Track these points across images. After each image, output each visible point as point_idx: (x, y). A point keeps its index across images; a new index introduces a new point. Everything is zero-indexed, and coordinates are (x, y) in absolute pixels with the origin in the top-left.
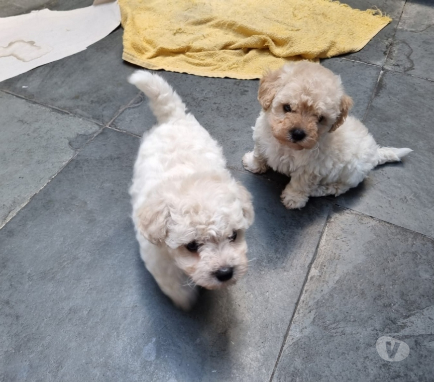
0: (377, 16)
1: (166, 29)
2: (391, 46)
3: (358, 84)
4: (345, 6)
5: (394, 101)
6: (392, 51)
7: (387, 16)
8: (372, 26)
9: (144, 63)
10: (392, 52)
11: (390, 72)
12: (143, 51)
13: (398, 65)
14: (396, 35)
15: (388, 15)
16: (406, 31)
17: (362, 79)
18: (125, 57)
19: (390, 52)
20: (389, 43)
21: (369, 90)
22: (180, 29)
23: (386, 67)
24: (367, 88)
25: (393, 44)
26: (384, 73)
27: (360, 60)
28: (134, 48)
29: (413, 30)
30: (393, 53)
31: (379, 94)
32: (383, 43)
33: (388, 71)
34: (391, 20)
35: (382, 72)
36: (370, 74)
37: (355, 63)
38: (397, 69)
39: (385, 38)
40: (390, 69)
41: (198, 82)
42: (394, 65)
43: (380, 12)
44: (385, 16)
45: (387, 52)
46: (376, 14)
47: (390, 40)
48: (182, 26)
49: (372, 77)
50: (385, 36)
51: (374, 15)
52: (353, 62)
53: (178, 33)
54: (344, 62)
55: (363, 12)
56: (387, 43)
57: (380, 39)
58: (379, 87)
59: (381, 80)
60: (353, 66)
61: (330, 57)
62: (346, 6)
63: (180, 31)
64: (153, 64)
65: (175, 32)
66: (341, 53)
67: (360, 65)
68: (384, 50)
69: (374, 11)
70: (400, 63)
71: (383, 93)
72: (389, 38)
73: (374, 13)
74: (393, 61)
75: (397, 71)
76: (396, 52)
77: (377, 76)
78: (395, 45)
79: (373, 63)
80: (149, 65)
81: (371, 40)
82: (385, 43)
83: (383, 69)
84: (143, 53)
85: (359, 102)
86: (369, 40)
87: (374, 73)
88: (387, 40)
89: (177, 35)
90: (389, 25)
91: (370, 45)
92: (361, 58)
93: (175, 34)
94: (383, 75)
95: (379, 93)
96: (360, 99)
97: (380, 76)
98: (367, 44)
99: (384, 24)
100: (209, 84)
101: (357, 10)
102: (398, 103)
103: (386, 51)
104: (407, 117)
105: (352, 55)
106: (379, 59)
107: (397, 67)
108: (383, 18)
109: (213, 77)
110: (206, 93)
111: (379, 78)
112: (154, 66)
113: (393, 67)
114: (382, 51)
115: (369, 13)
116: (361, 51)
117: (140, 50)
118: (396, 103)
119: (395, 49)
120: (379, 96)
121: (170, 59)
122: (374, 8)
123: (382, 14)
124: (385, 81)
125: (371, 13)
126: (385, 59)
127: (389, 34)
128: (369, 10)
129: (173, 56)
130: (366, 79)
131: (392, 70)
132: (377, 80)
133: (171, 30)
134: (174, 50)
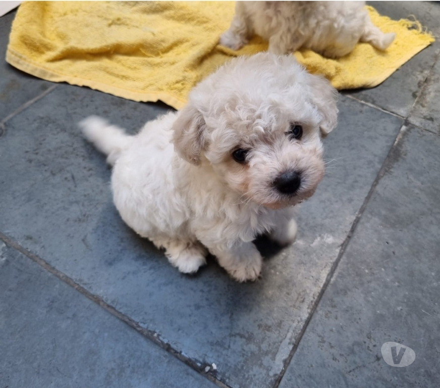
0: (414, 31)
1: (99, 16)
2: (426, 84)
3: (363, 146)
4: (370, 9)
5: (415, 187)
6: (426, 92)
7: (428, 32)
8: (403, 46)
9: (36, 69)
10: (426, 94)
11: (416, 129)
12: (43, 49)
13: (431, 119)
14: (436, 67)
15: (431, 32)
17: (370, 137)
18: (10, 59)
19: (422, 93)
20: (424, 77)
21: (377, 159)
22: (119, 19)
23: (413, 120)
24: (375, 156)
25: (430, 80)
26: (408, 130)
27: (373, 103)
28: (26, 44)
30: (427, 96)
31: (392, 170)
32: (414, 77)
33: (413, 126)
34: (433, 40)
35: (404, 128)
36: (385, 130)
37: (365, 107)
38: (430, 125)
39: (419, 69)
40: (417, 124)
42: (425, 118)
43: (419, 25)
44: (425, 32)
45: (418, 94)
46: (414, 27)
47: (427, 72)
48: (127, 13)
49: (386, 136)
50: (420, 65)
51: (409, 29)
52: (363, 105)
53: (116, 24)
54: (347, 104)
55: (394, 22)
56: (420, 78)
57: (410, 70)
58: (394, 154)
59: (400, 144)
60: (361, 112)
62: (371, 11)
63: (119, 22)
64: (50, 72)
65: (110, 22)
66: (347, 87)
67: (372, 110)
68: (414, 88)
69: (410, 23)
70: (435, 116)
71: (398, 170)
72: (425, 69)
73: (410, 26)
74: (425, 111)
75: (427, 128)
76: (432, 94)
77: (395, 134)
78: (432, 82)
79: (393, 110)
80: (45, 73)
81: (397, 70)
82: (417, 77)
83: (407, 123)
84: (42, 53)
85: (356, 181)
86: (394, 70)
87: (391, 127)
88: (422, 72)
89: (113, 27)
90: (430, 47)
91: (394, 78)
92: (375, 99)
93: (110, 25)
94: (405, 134)
95: (392, 167)
96: (359, 176)
97: (400, 136)
98: (391, 76)
99: (422, 45)
101: (386, 18)
102: (421, 190)
103: (417, 92)
104: (431, 223)
105: (364, 92)
106: (403, 104)
107: (430, 122)
108: (421, 35)
111: (397, 139)
112: (52, 76)
113: (423, 120)
114: (410, 90)
115: (403, 25)
116: (378, 88)
117: (37, 48)
118: (417, 191)
119: (432, 89)
120: (391, 173)
121: (82, 64)
122: (411, 19)
123: (421, 29)
124: (407, 146)
125: (405, 26)
126: (412, 105)
127: (426, 63)
128: (403, 21)
129: (88, 60)
130: (376, 138)
131: (421, 126)
132: (394, 142)
133: (106, 19)
134: (92, 50)
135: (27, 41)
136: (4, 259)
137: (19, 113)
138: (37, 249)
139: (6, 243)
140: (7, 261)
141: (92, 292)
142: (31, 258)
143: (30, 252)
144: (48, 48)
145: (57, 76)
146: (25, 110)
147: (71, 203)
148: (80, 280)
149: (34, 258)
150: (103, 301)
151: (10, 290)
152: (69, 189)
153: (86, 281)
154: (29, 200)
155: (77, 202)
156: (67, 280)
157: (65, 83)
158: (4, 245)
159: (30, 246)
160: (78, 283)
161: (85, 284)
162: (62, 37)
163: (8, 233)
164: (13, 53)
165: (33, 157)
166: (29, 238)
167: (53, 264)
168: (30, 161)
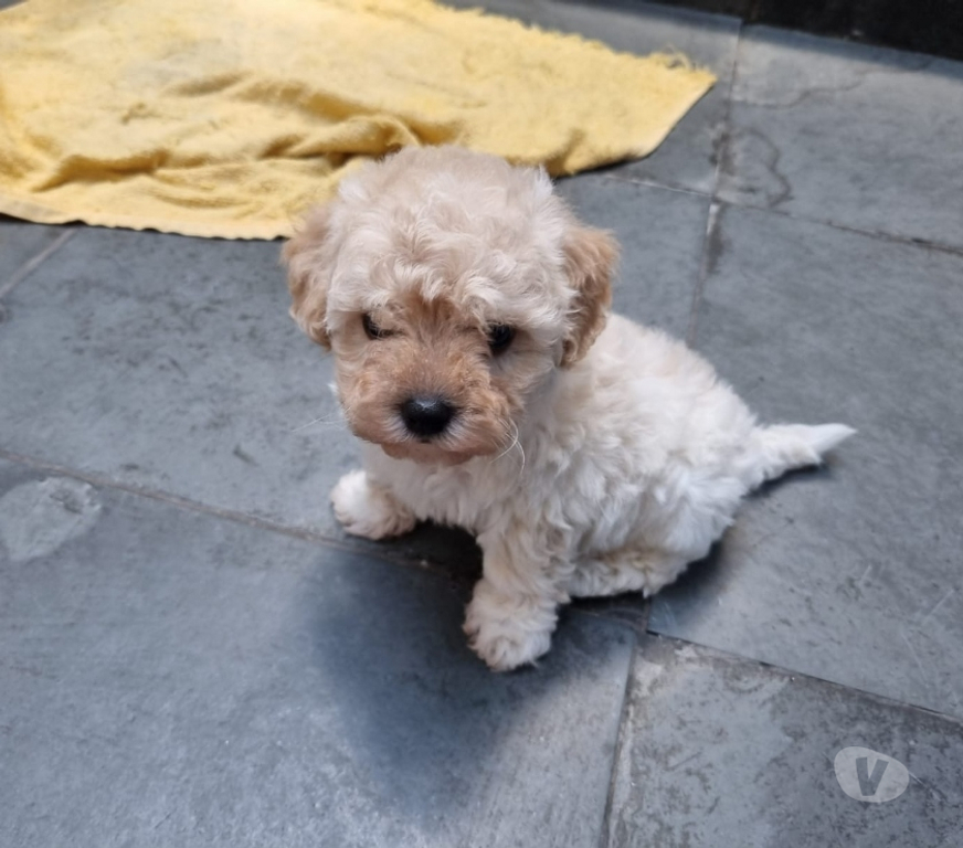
0: (679, 69)
2: (725, 143)
3: (659, 242)
5: (761, 286)
6: (730, 153)
7: (702, 68)
8: (669, 93)
9: (16, 203)
10: (730, 157)
11: (734, 208)
12: (20, 169)
13: (752, 190)
14: (732, 117)
15: (706, 67)
16: (755, 105)
17: (666, 228)
19: (724, 156)
20: (718, 134)
21: (688, 257)
22: (141, 106)
23: (725, 195)
24: (684, 252)
25: (730, 136)
26: (721, 211)
27: (653, 178)
29: (771, 101)
30: (734, 159)
32: (703, 136)
33: (729, 205)
34: (714, 79)
35: (714, 209)
36: (686, 214)
37: (642, 189)
38: (753, 199)
39: (708, 123)
40: (733, 200)
41: (192, 256)
42: (741, 189)
43: (684, 59)
44: (698, 69)
45: (719, 158)
46: (675, 65)
47: (720, 126)
48: (151, 97)
49: (691, 222)
50: (706, 117)
51: (670, 67)
52: (637, 185)
53: (137, 116)
54: (611, 186)
55: (640, 60)
56: (713, 134)
57: (694, 127)
58: (715, 247)
59: (717, 230)
60: (638, 195)
61: (572, 173)
63: (142, 112)
65: (125, 113)
66: (603, 162)
67: (654, 191)
68: (710, 151)
69: (669, 59)
70: (755, 184)
71: (728, 265)
72: (716, 121)
73: (670, 63)
74: (737, 181)
75: (751, 204)
76: (741, 156)
77: (702, 218)
78: (734, 140)
79: (688, 186)
80: (36, 209)
81: (673, 129)
82: (708, 135)
83: (716, 201)
84: (19, 176)
85: (668, 292)
86: (668, 128)
87: (694, 210)
88: (712, 127)
89: (135, 124)
90: (712, 91)
92: (654, 173)
93: (126, 120)
94: (719, 216)
95: (717, 265)
96: (670, 284)
97: (711, 222)
98: (666, 139)
99: (699, 88)
100: (228, 259)
101: (627, 55)
102: (771, 289)
103: (715, 155)
104: (803, 329)
105: (630, 167)
106: (700, 174)
107: (751, 194)
108: (693, 73)
109: (240, 240)
110: (215, 288)
111: (710, 225)
112: (50, 213)
113: (740, 194)
114: (705, 155)
115: (658, 63)
116: (653, 156)
117: (9, 167)
118: (765, 291)
119: (738, 148)
120: (718, 273)
121: (105, 189)
122: (668, 51)
123: (688, 65)
124: (729, 232)
125: (663, 64)
126: (715, 174)
127: (715, 113)
129: (114, 180)
130: (676, 228)
131: (741, 203)
132: (706, 228)
133: (115, 109)
134: (117, 162)
136: (98, 507)
137: (23, 280)
138: (155, 481)
139: (89, 482)
140: (106, 511)
141: (285, 525)
142: (149, 496)
143: (144, 488)
145: (59, 213)
146: (31, 273)
147: (189, 402)
148: (257, 512)
149: (153, 495)
150: (311, 534)
151: (131, 551)
152: (175, 381)
153: (266, 510)
154: (105, 410)
155: (200, 399)
156: (232, 517)
157: (78, 224)
158: (88, 487)
159: (137, 479)
160: (253, 516)
161: (268, 516)
162: (43, 144)
163: (87, 467)
165: (82, 344)
166: (131, 467)
167: (195, 497)
168: (80, 351)
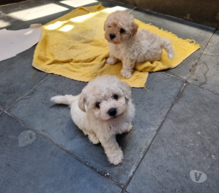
0: (192, 44)
1: (66, 46)
2: (196, 66)
3: (168, 92)
4: (174, 35)
5: (187, 108)
6: (196, 69)
7: (198, 44)
8: (187, 51)
9: (43, 69)
10: (195, 70)
11: (190, 84)
12: (45, 60)
13: (197, 80)
14: (200, 58)
16: (208, 55)
17: (171, 89)
18: (34, 65)
19: (194, 70)
20: (195, 63)
21: (173, 97)
23: (189, 81)
24: (172, 96)
25: (198, 64)
26: (187, 85)
27: (173, 75)
28: (39, 59)
29: (213, 54)
30: (196, 71)
31: (179, 101)
32: (191, 63)
33: (189, 83)
34: (200, 47)
35: (185, 84)
36: (177, 85)
37: (170, 77)
38: (196, 83)
39: (193, 59)
40: (190, 82)
41: (70, 83)
42: (194, 80)
43: (194, 41)
44: (197, 44)
47: (196, 61)
48: (76, 44)
49: (177, 88)
50: (194, 58)
51: (190, 43)
52: (169, 76)
53: (72, 48)
54: (162, 75)
55: (184, 40)
56: (194, 63)
57: (189, 60)
58: (180, 95)
59: (183, 91)
60: (168, 78)
61: (155, 72)
62: (175, 36)
63: (73, 48)
64: (48, 69)
65: (70, 48)
66: (162, 69)
67: (172, 78)
68: (190, 68)
69: (191, 40)
70: (198, 79)
71: (181, 101)
72: (196, 59)
73: (191, 42)
74: (194, 77)
75: (195, 84)
76: (198, 70)
77: (181, 87)
78: (198, 65)
79: (181, 77)
80: (46, 70)
81: (184, 61)
82: (192, 63)
83: (186, 82)
84: (45, 62)
85: (164, 106)
86: (182, 61)
87: (179, 84)
88: (194, 61)
89: (71, 50)
90: (199, 50)
91: (183, 64)
92: (174, 73)
93: (70, 49)
94: (185, 87)
95: (179, 100)
96: (165, 104)
97: (183, 88)
98: (181, 63)
99: (195, 49)
100: (76, 85)
101: (181, 39)
102: (190, 109)
103: (191, 69)
105: (169, 71)
106: (185, 75)
107: (196, 81)
108: (195, 45)
109: (80, 81)
110: (71, 92)
111: (182, 89)
112: (48, 71)
113: (193, 81)
114: (189, 69)
115: (188, 41)
116: (176, 68)
117: (43, 60)
118: (188, 109)
119: (198, 67)
123: (195, 43)
124: (186, 92)
125: (189, 42)
126: (189, 74)
127: (197, 57)
128: (187, 40)
129: (61, 64)
130: (173, 89)
131: (192, 83)
132: (180, 90)
133: (68, 46)
134: (63, 61)
135: (40, 58)
136: (35, 138)
137: (39, 85)
138: (46, 134)
139: (36, 133)
140: (36, 139)
141: (66, 149)
142: (44, 138)
143: (44, 135)
144: (47, 60)
145: (50, 71)
146: (41, 84)
147: (58, 118)
148: (62, 145)
149: (45, 137)
150: (69, 152)
151: (38, 149)
152: (57, 113)
153: (63, 145)
154: (43, 117)
155: (60, 117)
156: (57, 145)
158: (35, 133)
159: (44, 134)
160: (60, 146)
161: (63, 146)
162: (52, 55)
163: (36, 129)
164: (35, 63)
165: (44, 101)
166: (44, 131)
167: (52, 139)
168: (43, 103)
